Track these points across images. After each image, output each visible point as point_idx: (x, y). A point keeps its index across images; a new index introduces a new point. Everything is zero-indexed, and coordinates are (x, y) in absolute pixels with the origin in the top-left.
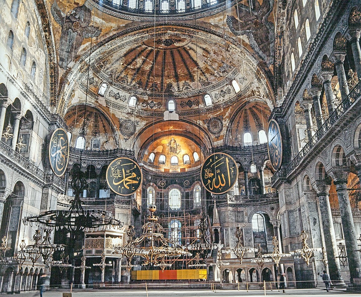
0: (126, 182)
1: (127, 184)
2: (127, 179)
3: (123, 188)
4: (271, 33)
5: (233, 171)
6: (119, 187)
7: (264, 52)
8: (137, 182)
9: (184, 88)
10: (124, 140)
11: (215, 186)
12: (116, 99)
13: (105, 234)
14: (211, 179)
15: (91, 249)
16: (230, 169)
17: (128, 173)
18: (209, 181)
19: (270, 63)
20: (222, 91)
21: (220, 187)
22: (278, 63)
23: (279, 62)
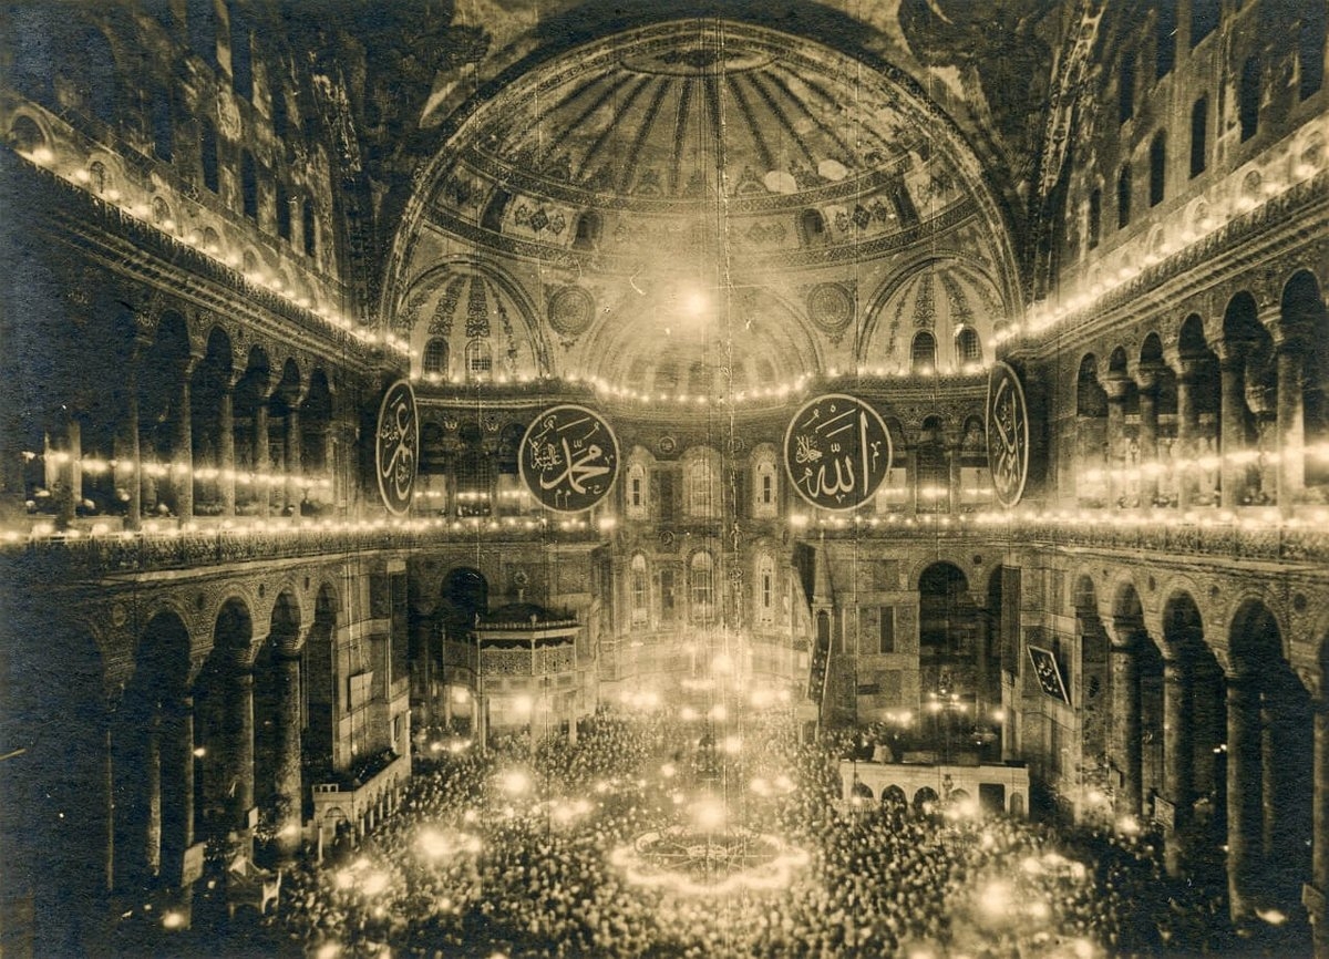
0: (576, 475)
1: (579, 480)
2: (577, 467)
3: (568, 493)
4: (1038, 78)
5: (876, 454)
6: (559, 492)
7: (1005, 133)
8: (605, 470)
9: (743, 187)
10: (563, 348)
11: (824, 487)
12: (535, 229)
13: (533, 641)
14: (815, 466)
15: (498, 679)
16: (869, 448)
17: (578, 449)
18: (809, 472)
19: (1021, 176)
20: (859, 209)
21: (840, 492)
22: (1047, 184)
23: (1051, 180)
